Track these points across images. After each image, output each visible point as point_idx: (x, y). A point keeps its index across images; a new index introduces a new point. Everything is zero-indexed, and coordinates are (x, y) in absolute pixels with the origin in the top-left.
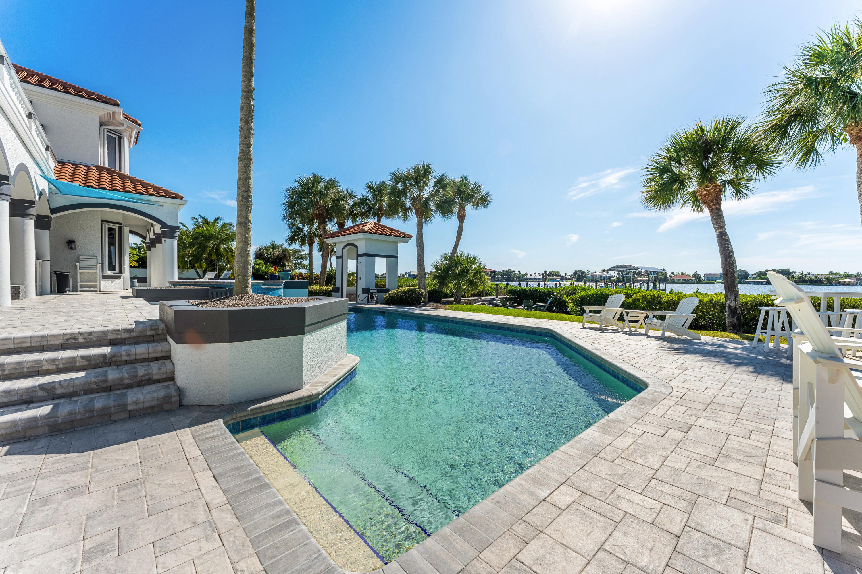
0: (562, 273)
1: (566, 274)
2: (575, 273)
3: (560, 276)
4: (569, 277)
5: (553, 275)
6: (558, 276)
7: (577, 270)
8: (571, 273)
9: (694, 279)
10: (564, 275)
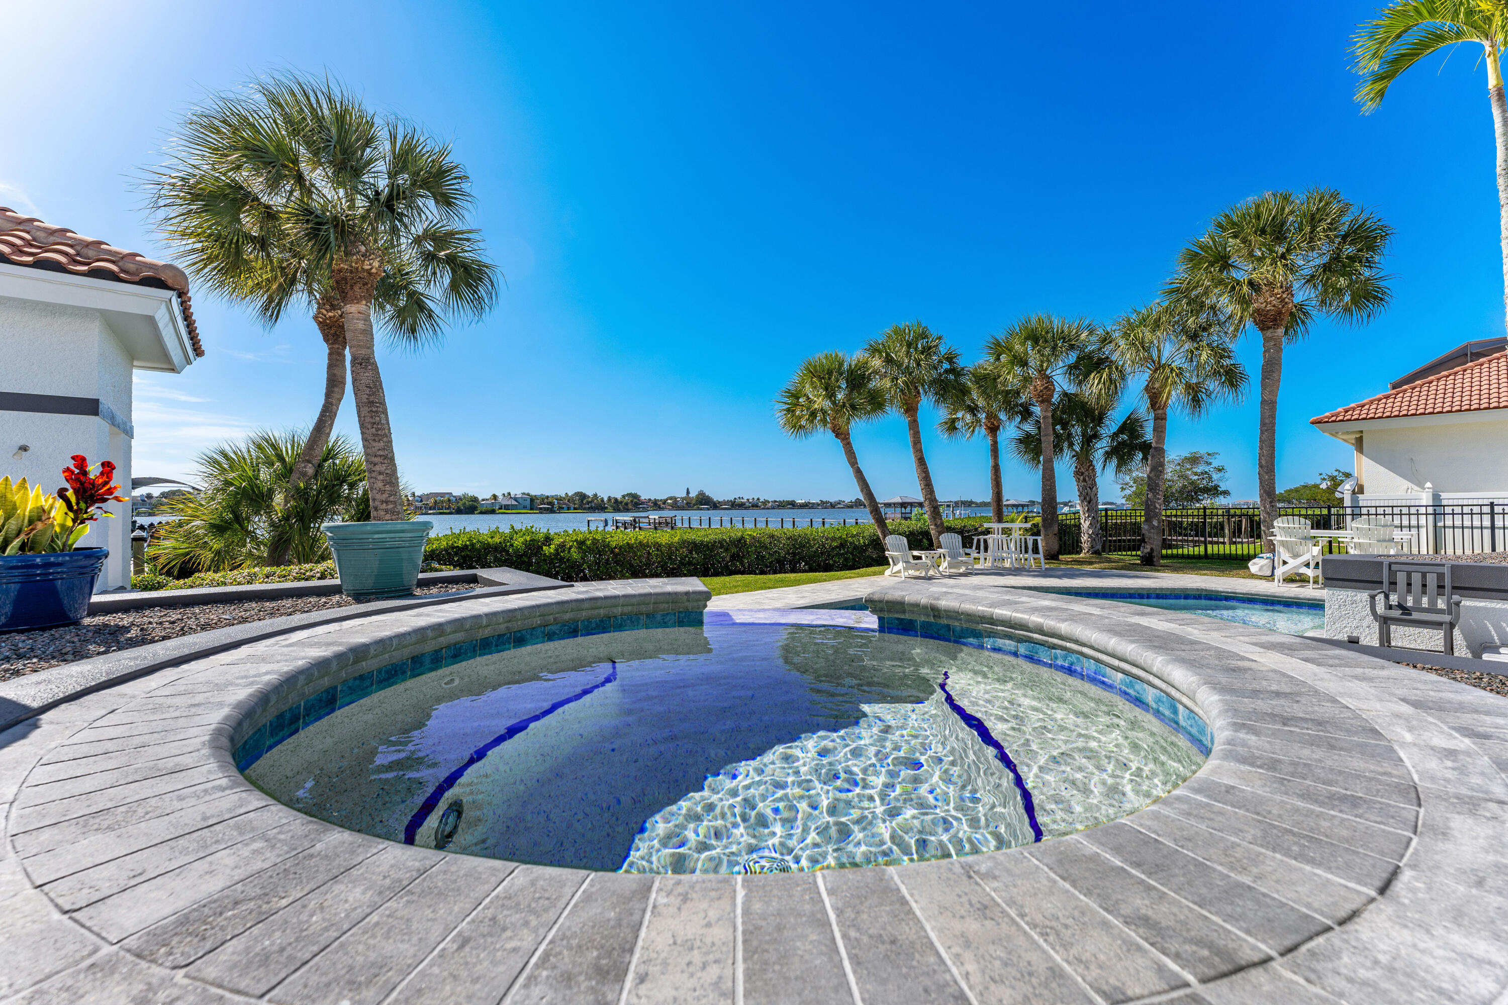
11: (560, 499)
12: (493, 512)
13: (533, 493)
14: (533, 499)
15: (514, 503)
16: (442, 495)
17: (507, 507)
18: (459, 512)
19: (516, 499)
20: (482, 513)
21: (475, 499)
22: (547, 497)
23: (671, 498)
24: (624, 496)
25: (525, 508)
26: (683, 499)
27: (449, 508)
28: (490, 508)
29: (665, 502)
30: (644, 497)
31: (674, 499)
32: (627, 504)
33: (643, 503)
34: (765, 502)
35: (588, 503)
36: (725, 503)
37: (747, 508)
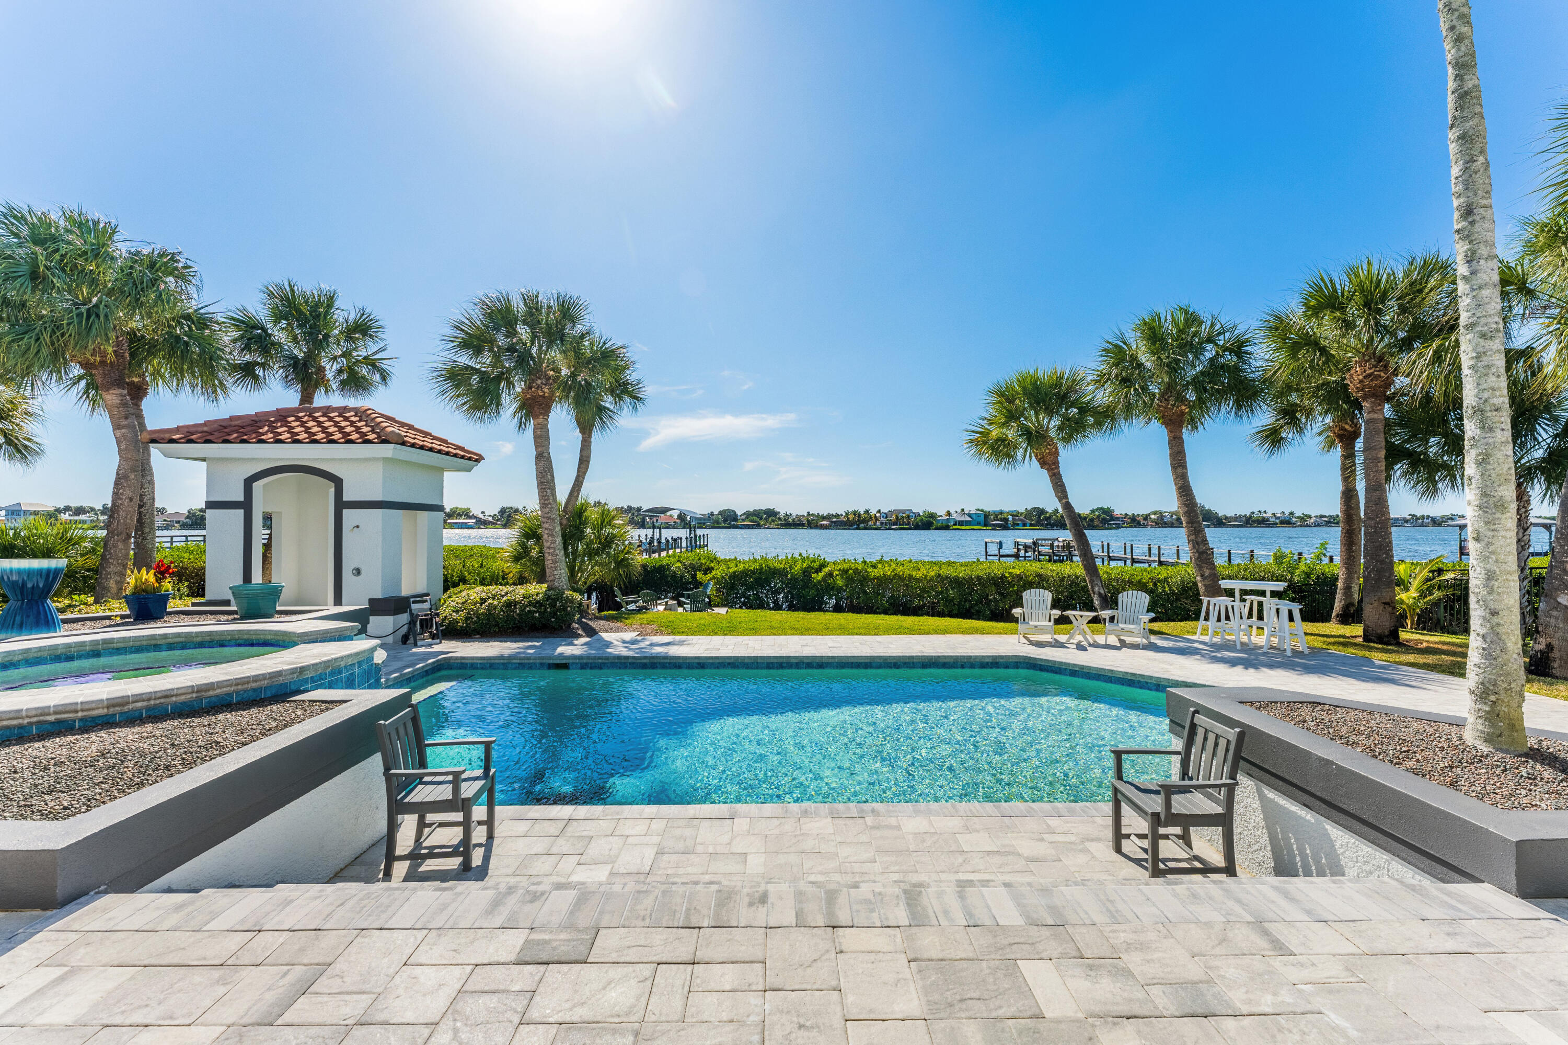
0: (476, 511)
1: (483, 512)
2: (503, 511)
3: (475, 517)
4: (491, 519)
5: (459, 514)
6: (470, 518)
7: (505, 505)
8: (495, 511)
9: (678, 521)
10: (481, 516)
11: (1015, 514)
12: (947, 528)
13: (986, 509)
14: (986, 515)
15: (969, 519)
16: (903, 512)
17: (961, 523)
18: (917, 527)
19: (969, 515)
20: (937, 529)
21: (933, 516)
22: (1001, 513)
23: (1155, 513)
24: (1093, 511)
25: (979, 524)
26: (1172, 514)
27: (908, 524)
28: (944, 524)
29: (1146, 517)
30: (1117, 512)
31: (1160, 514)
32: (1092, 520)
33: (1118, 519)
34: (1303, 519)
35: (1047, 519)
36: (1236, 518)
37: (1274, 525)
